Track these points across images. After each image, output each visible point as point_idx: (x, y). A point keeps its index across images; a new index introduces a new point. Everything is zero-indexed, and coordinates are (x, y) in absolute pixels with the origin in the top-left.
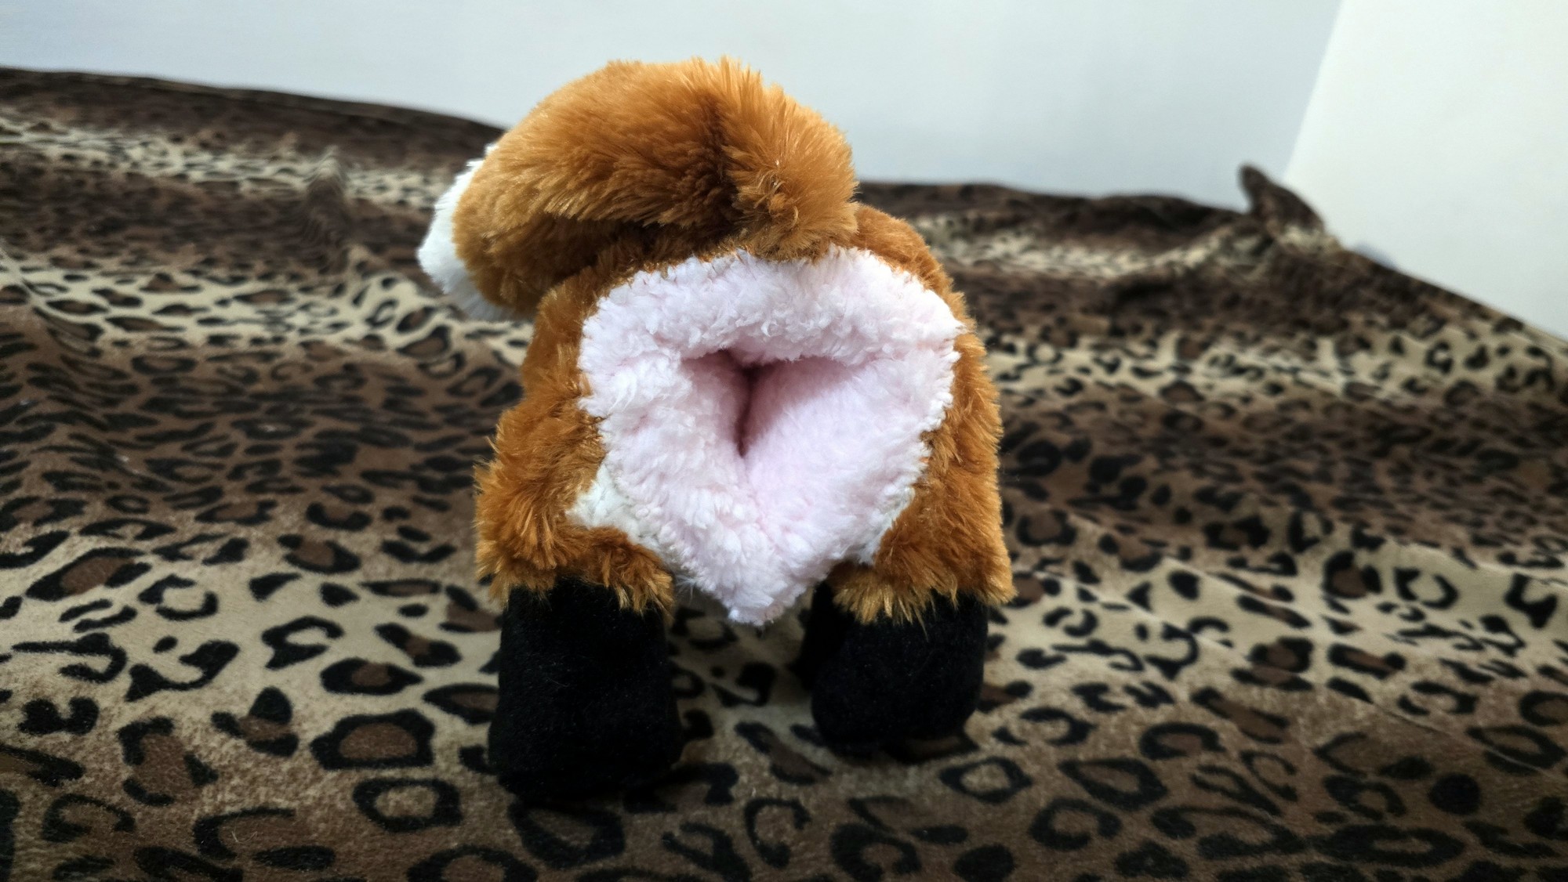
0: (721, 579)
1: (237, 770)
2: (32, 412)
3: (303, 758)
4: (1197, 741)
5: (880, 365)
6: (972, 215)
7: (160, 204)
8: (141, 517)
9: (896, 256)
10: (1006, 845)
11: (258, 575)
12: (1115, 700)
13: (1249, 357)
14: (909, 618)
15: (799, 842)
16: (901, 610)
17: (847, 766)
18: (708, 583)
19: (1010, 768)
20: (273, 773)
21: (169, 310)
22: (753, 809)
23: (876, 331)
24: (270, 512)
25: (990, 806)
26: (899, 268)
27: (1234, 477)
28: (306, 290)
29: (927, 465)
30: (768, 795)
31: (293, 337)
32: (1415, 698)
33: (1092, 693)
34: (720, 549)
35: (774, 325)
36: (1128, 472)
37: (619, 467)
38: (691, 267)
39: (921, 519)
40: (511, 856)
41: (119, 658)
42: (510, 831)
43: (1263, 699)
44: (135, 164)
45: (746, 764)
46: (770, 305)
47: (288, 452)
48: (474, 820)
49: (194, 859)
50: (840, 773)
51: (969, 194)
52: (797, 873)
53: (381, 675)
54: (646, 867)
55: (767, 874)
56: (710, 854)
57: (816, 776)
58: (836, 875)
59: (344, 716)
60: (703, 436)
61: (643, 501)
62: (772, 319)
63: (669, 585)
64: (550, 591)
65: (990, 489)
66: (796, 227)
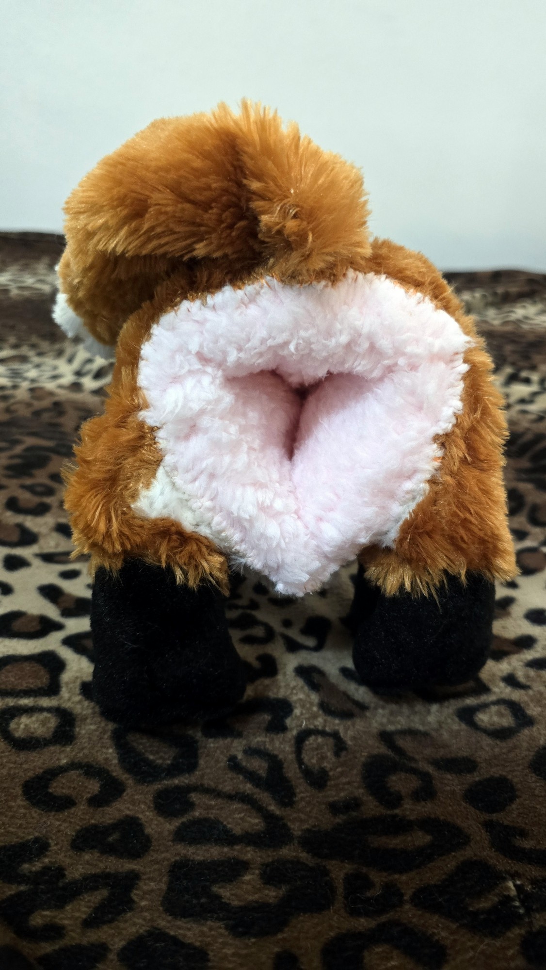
0: (266, 559)
5: (396, 377)
6: (500, 290)
9: (410, 281)
10: (510, 776)
14: (425, 594)
15: (337, 767)
16: (418, 586)
17: (381, 703)
18: (255, 562)
19: (515, 708)
22: (303, 736)
23: (391, 346)
25: (498, 743)
26: (412, 290)
28: (40, 354)
29: (440, 464)
30: (315, 726)
31: (25, 385)
34: (262, 535)
35: (300, 343)
37: (175, 468)
38: (227, 295)
39: (435, 510)
40: (107, 772)
42: (111, 751)
45: (300, 700)
46: (296, 325)
48: (84, 741)
50: (376, 708)
52: (333, 795)
53: (34, 624)
54: (212, 784)
55: (308, 794)
56: (264, 775)
57: (356, 710)
58: (365, 798)
59: (1, 655)
60: (247, 442)
61: (197, 496)
62: (299, 339)
63: (222, 564)
64: (120, 570)
65: (497, 483)
66: (312, 250)
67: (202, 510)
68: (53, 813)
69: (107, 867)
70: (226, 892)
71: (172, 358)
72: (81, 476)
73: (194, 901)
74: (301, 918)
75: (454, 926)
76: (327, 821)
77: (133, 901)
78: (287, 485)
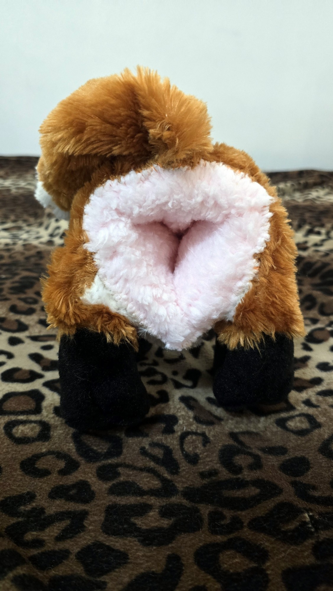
0: (159, 329)
5: (231, 221)
6: (302, 181)
9: (237, 166)
10: (307, 456)
14: (252, 347)
15: (204, 453)
16: (248, 343)
17: (231, 417)
18: (153, 331)
19: (310, 418)
22: (184, 435)
23: (226, 202)
25: (300, 437)
26: (238, 171)
28: (29, 225)
29: (258, 271)
30: (191, 430)
31: (20, 243)
34: (156, 314)
35: (175, 203)
37: (105, 276)
38: (132, 176)
39: (256, 298)
40: (69, 456)
42: (71, 445)
45: (183, 415)
46: (172, 192)
47: (8, 284)
48: (56, 439)
50: (227, 420)
52: (201, 467)
53: (26, 375)
54: (131, 462)
55: (187, 468)
56: (161, 457)
57: (215, 421)
58: (220, 469)
59: (7, 392)
60: (146, 261)
61: (118, 292)
62: (174, 200)
63: (133, 331)
64: (74, 335)
65: (292, 282)
66: (178, 148)
67: (121, 300)
68: (38, 478)
69: (69, 508)
70: (139, 522)
71: (102, 213)
72: (51, 282)
73: (120, 527)
74: (183, 536)
75: (273, 540)
76: (198, 482)
77: (84, 527)
78: (170, 287)
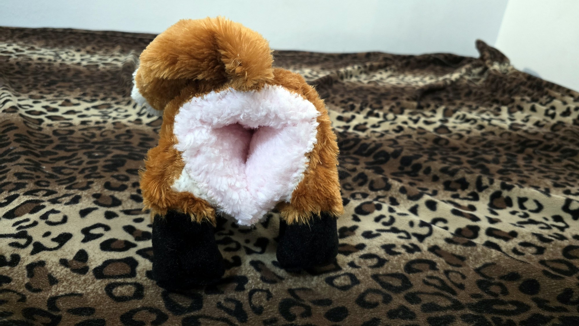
0: (232, 210)
1: (65, 280)
2: (14, 151)
3: (90, 275)
4: (427, 266)
5: (288, 129)
6: (368, 64)
7: (70, 74)
8: (46, 188)
9: (293, 87)
10: (346, 306)
11: (83, 208)
12: (397, 250)
13: (473, 115)
14: (304, 223)
15: (267, 305)
16: (301, 220)
17: (291, 276)
18: (228, 211)
19: (352, 277)
20: (78, 280)
21: (68, 113)
22: (252, 292)
23: (284, 116)
24: (90, 185)
25: (342, 292)
26: (293, 92)
27: (459, 163)
28: (117, 103)
29: (308, 165)
30: (258, 288)
31: (110, 121)
32: (519, 248)
33: (389, 248)
34: (231, 199)
35: (245, 115)
36: (415, 162)
37: (190, 169)
38: (212, 95)
39: (307, 186)
40: (160, 311)
41: (30, 239)
42: (161, 302)
43: (457, 250)
44: (63, 60)
45: (252, 276)
46: (243, 108)
47: (101, 163)
48: (148, 297)
49: (45, 312)
50: (288, 279)
51: (369, 56)
52: (265, 317)
53: (122, 244)
54: (209, 314)
55: (254, 317)
56: (233, 310)
57: (278, 280)
58: (279, 318)
59: (106, 260)
60: (223, 157)
61: (200, 182)
62: (244, 113)
63: (212, 212)
64: (166, 216)
65: (334, 174)
66: (247, 78)
67: (203, 188)
72: (148, 174)
78: (242, 175)
